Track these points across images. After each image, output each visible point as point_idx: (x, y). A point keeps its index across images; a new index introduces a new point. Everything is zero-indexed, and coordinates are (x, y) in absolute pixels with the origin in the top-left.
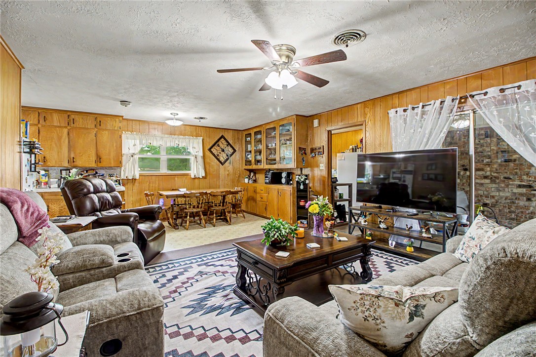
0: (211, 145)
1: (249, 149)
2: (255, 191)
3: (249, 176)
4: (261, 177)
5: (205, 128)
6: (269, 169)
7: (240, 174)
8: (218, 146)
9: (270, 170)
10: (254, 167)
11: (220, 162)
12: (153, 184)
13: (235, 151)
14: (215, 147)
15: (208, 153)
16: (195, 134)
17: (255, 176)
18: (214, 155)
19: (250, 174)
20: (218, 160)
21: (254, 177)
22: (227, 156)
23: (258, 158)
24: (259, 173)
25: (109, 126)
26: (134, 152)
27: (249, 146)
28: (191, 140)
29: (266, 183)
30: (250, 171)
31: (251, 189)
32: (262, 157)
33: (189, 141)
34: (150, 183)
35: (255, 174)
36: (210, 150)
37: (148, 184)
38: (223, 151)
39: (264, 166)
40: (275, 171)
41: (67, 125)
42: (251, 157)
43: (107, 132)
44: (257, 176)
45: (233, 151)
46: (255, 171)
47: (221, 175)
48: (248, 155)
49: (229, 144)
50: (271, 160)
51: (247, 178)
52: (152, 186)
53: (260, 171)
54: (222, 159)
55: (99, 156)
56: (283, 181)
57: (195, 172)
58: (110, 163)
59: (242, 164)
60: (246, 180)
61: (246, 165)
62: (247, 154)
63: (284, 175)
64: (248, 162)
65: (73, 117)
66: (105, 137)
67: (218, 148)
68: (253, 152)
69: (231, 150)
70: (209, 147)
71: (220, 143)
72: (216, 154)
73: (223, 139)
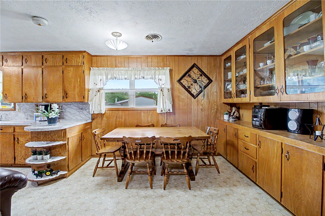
0: (181, 76)
1: (229, 78)
2: (236, 135)
3: (230, 113)
4: (247, 115)
5: (173, 57)
6: (261, 103)
7: (217, 109)
8: (190, 76)
9: (261, 105)
10: (236, 100)
11: (192, 95)
12: (119, 119)
13: (210, 81)
14: (185, 78)
15: (177, 85)
16: (162, 65)
17: (239, 113)
18: (184, 87)
19: (231, 110)
20: (190, 92)
21: (236, 113)
22: (201, 87)
23: (242, 87)
24: (245, 109)
25: (73, 63)
26: (100, 87)
27: (229, 74)
28: (157, 72)
29: (254, 126)
30: (232, 105)
31: (231, 131)
32: (249, 86)
33: (155, 72)
34: (116, 118)
35: (238, 109)
36: (179, 81)
37: (115, 118)
38: (195, 82)
39: (251, 98)
40: (272, 107)
41: (41, 65)
42: (231, 87)
43: (72, 68)
44: (241, 112)
45: (208, 81)
46: (238, 106)
47: (192, 110)
48: (228, 85)
49: (203, 73)
50: (264, 88)
51: (227, 114)
52: (119, 121)
53: (246, 105)
54: (194, 92)
55: (66, 92)
56: (292, 125)
57: (162, 106)
58: (75, 98)
59: (221, 96)
60: (226, 117)
61: (225, 98)
62: (227, 83)
63: (293, 115)
64: (228, 94)
65: (45, 57)
66: (70, 72)
67: (189, 79)
68: (234, 80)
69: (206, 81)
70: (178, 79)
71: (192, 73)
72: (186, 86)
73: (195, 68)
